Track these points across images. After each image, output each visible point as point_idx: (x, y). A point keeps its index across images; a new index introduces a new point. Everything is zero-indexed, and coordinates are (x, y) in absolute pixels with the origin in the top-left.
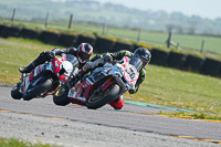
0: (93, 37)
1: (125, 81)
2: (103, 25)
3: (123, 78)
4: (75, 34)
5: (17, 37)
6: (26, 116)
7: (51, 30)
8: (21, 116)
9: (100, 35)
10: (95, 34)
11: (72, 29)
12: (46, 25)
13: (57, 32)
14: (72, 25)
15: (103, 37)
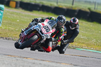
0: (88, 11)
1: (43, 34)
2: (95, 3)
3: (41, 31)
4: (76, 9)
5: (39, 10)
6: (44, 62)
7: (60, 6)
8: (41, 62)
9: (93, 9)
10: (89, 9)
11: (74, 6)
12: (57, 3)
13: (64, 7)
14: (74, 3)
15: (94, 11)
